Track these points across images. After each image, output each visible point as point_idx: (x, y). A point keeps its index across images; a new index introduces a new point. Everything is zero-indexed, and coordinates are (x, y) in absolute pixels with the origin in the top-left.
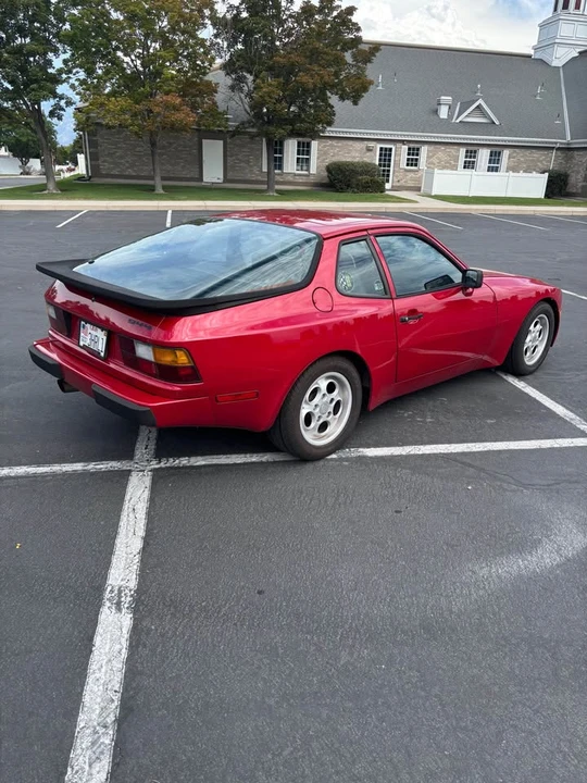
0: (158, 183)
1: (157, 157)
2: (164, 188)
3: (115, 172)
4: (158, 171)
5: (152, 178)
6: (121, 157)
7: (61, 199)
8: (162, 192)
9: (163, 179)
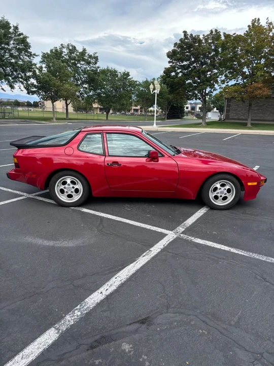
0: (249, 122)
1: (251, 111)
2: (252, 124)
3: (235, 117)
4: (250, 116)
5: (247, 120)
6: (239, 111)
7: (206, 128)
8: (250, 126)
9: (252, 120)
